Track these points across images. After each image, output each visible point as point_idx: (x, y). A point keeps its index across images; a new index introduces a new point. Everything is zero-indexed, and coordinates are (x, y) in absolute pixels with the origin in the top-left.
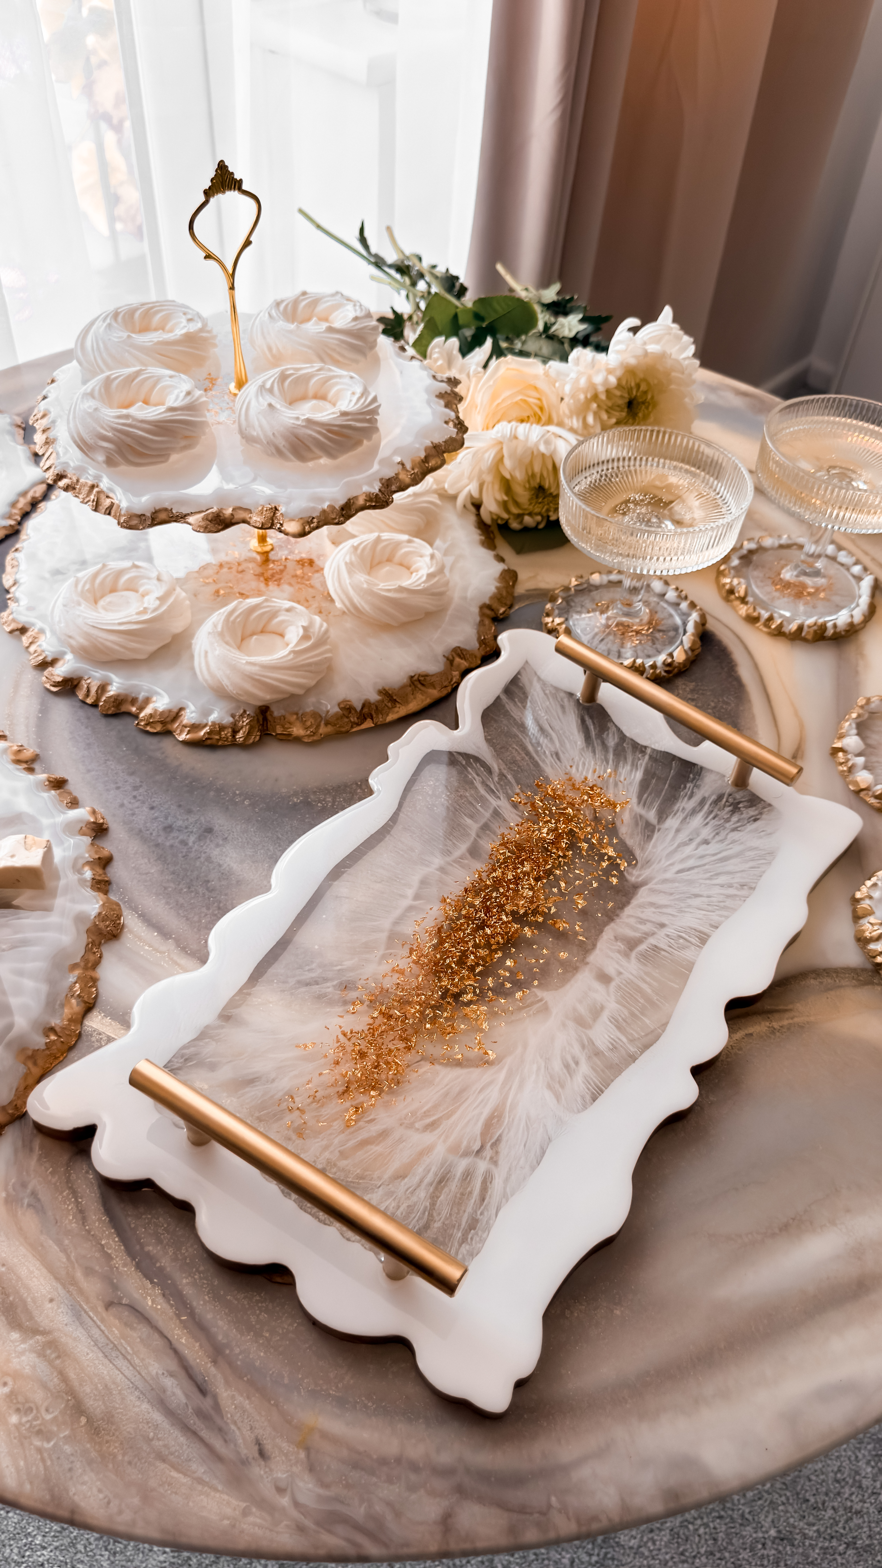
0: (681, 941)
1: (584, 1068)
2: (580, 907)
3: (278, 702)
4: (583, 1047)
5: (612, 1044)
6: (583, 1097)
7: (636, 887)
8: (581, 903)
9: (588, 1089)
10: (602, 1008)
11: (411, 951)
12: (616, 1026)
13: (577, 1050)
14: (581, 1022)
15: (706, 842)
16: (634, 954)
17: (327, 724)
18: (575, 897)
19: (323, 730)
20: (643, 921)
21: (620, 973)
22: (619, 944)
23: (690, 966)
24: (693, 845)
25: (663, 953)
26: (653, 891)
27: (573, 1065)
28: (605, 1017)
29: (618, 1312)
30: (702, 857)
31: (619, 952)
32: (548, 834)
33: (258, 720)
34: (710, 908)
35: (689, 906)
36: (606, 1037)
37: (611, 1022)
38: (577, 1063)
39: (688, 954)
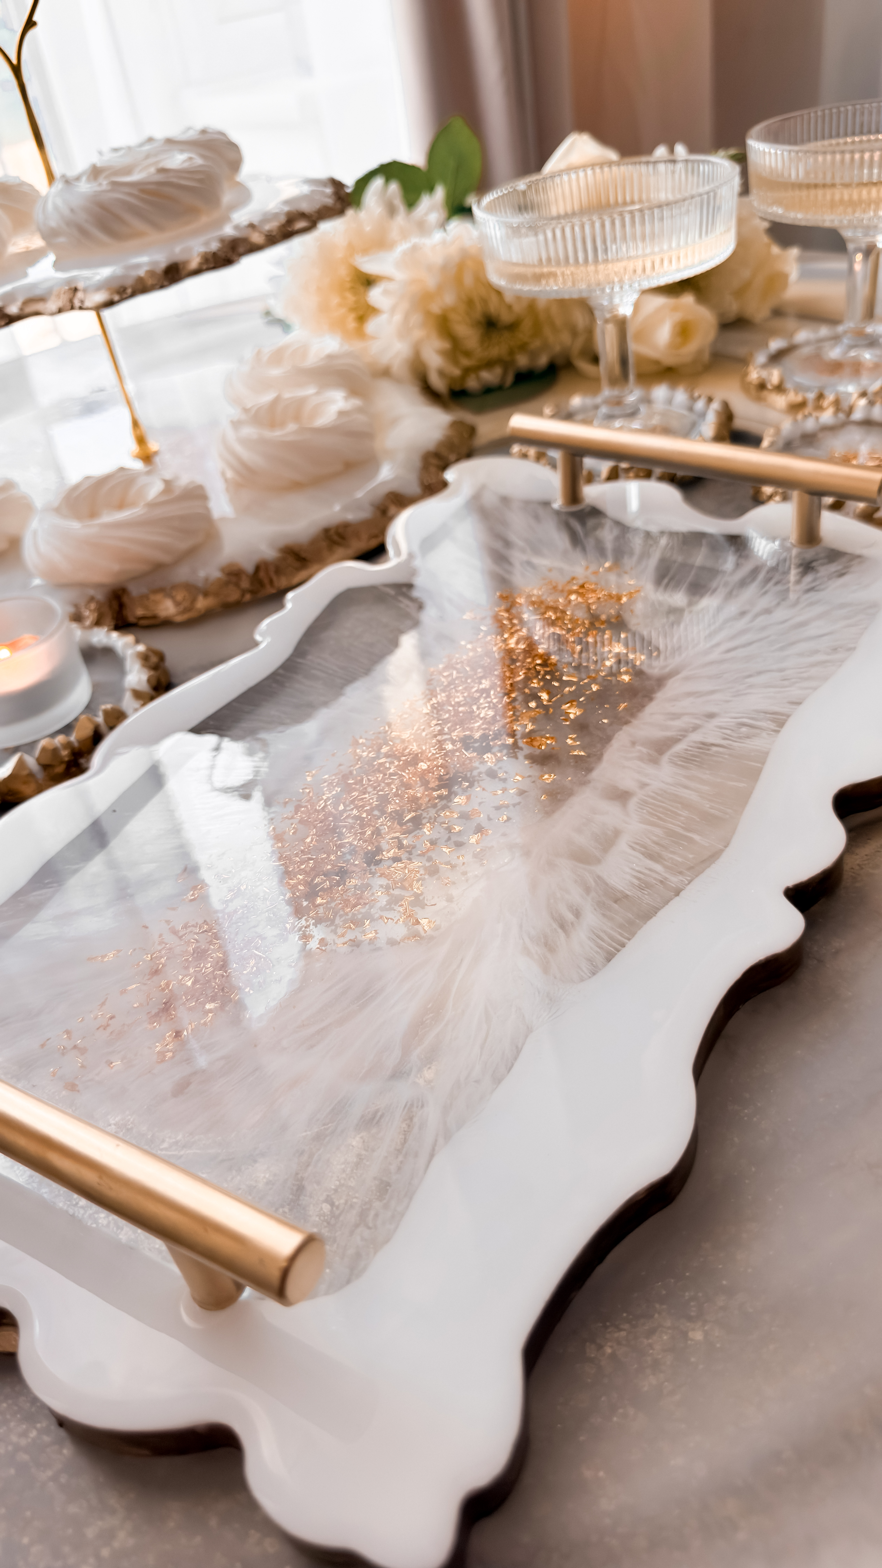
0: (744, 729)
1: (591, 918)
2: (572, 716)
3: (137, 578)
4: (587, 890)
5: (639, 879)
6: (590, 960)
7: (661, 681)
8: (574, 712)
9: (600, 947)
10: (617, 833)
11: (297, 808)
12: (643, 854)
13: (576, 895)
14: (582, 857)
15: (768, 611)
16: (665, 758)
17: (206, 594)
18: (564, 707)
19: (202, 604)
20: (676, 716)
21: (643, 785)
22: (638, 748)
23: (762, 757)
24: (748, 618)
25: (715, 749)
26: (687, 679)
27: (570, 917)
28: (622, 845)
29: (697, 1335)
30: (763, 628)
31: (641, 759)
32: (517, 643)
33: (110, 606)
34: (786, 683)
35: (751, 686)
36: (628, 870)
37: (634, 849)
38: (577, 914)
39: (757, 744)
